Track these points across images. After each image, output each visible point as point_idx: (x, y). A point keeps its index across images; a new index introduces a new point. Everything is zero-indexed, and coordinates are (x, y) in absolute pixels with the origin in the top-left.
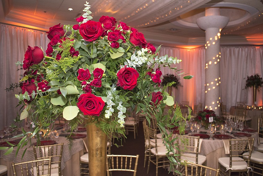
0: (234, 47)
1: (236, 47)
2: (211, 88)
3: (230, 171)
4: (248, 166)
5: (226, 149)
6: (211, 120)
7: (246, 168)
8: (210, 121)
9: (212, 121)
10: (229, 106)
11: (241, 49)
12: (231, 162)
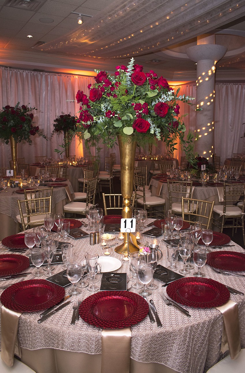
0: (232, 84)
1: (235, 84)
2: (203, 134)
3: (224, 216)
4: (242, 212)
5: (220, 197)
6: (203, 167)
7: (240, 214)
8: (202, 169)
9: (205, 169)
10: (223, 158)
11: (240, 86)
12: (225, 207)
